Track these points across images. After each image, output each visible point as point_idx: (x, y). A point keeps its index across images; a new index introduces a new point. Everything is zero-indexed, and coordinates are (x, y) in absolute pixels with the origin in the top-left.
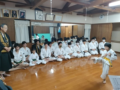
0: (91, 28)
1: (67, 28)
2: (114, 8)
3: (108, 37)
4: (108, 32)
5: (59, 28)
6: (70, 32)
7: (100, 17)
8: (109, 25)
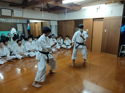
0: (57, 25)
1: (36, 25)
2: (72, 5)
3: (71, 33)
4: (71, 28)
5: (29, 24)
6: (39, 29)
7: (64, 14)
8: (72, 21)
